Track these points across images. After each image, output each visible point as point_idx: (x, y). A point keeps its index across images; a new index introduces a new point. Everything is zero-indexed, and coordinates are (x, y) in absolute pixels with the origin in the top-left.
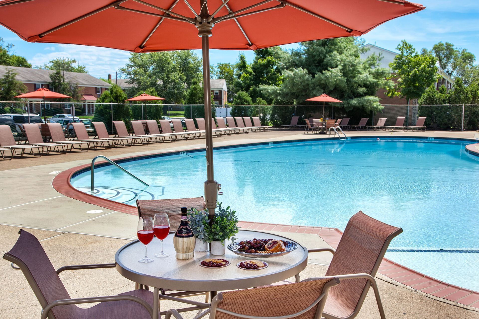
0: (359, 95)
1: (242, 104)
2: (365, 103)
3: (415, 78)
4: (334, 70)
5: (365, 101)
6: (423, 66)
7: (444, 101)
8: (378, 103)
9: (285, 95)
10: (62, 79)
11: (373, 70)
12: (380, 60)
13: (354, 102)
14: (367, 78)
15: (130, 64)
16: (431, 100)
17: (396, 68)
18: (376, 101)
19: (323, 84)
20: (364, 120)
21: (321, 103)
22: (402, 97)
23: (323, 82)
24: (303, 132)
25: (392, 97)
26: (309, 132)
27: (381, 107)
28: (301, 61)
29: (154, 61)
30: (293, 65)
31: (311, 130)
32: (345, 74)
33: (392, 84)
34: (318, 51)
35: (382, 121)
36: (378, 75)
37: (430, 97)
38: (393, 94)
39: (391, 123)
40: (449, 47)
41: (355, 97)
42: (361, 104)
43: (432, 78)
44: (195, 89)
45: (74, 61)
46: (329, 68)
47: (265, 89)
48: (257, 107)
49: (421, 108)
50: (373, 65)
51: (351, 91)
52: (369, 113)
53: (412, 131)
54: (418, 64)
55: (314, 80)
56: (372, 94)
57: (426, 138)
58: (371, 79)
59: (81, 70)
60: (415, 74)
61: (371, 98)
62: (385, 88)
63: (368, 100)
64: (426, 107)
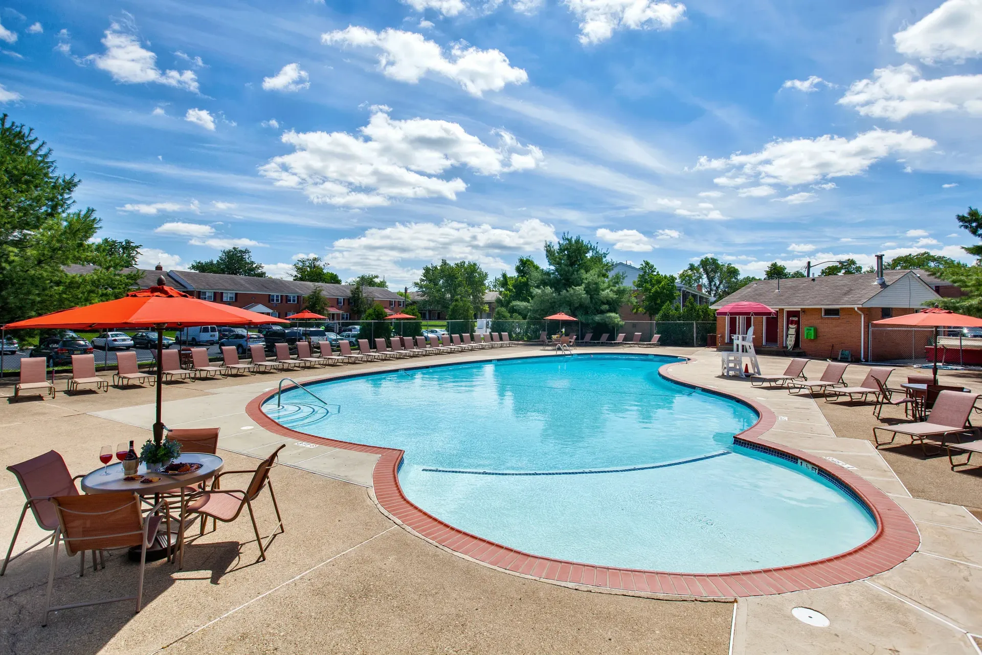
0: (602, 312)
1: (500, 319)
2: (607, 320)
3: (657, 295)
4: (577, 288)
5: (607, 317)
6: (663, 283)
7: (679, 318)
8: (619, 319)
9: (535, 311)
10: (360, 294)
11: (615, 289)
12: (623, 279)
13: (598, 318)
14: (608, 294)
15: (423, 278)
16: (666, 317)
17: (638, 286)
18: (617, 318)
19: (568, 301)
20: (605, 336)
21: (559, 321)
22: (645, 313)
23: (567, 299)
24: (542, 348)
25: (636, 313)
26: (547, 348)
27: (622, 323)
28: (550, 280)
29: (445, 276)
30: (543, 283)
31: (548, 345)
32: (588, 291)
33: (634, 300)
34: (565, 271)
35: (621, 336)
36: (621, 292)
37: (665, 314)
38: (637, 310)
39: (628, 339)
40: (714, 261)
41: (598, 314)
42: (604, 321)
43: (672, 295)
44: (456, 306)
45: (377, 277)
46: (573, 287)
47: (518, 305)
48: (513, 322)
49: (657, 324)
50: (617, 283)
51: (595, 308)
52: (611, 328)
53: (629, 346)
54: (659, 282)
55: (560, 297)
56: (615, 311)
57: (647, 355)
58: (612, 295)
59: (382, 284)
60: (656, 292)
61: (613, 315)
62: (628, 304)
63: (610, 316)
64: (663, 324)
